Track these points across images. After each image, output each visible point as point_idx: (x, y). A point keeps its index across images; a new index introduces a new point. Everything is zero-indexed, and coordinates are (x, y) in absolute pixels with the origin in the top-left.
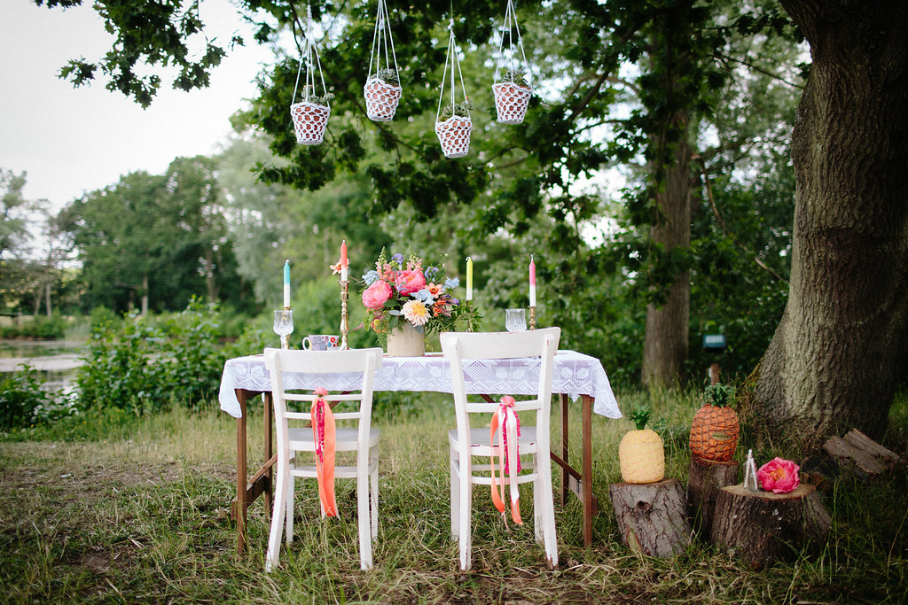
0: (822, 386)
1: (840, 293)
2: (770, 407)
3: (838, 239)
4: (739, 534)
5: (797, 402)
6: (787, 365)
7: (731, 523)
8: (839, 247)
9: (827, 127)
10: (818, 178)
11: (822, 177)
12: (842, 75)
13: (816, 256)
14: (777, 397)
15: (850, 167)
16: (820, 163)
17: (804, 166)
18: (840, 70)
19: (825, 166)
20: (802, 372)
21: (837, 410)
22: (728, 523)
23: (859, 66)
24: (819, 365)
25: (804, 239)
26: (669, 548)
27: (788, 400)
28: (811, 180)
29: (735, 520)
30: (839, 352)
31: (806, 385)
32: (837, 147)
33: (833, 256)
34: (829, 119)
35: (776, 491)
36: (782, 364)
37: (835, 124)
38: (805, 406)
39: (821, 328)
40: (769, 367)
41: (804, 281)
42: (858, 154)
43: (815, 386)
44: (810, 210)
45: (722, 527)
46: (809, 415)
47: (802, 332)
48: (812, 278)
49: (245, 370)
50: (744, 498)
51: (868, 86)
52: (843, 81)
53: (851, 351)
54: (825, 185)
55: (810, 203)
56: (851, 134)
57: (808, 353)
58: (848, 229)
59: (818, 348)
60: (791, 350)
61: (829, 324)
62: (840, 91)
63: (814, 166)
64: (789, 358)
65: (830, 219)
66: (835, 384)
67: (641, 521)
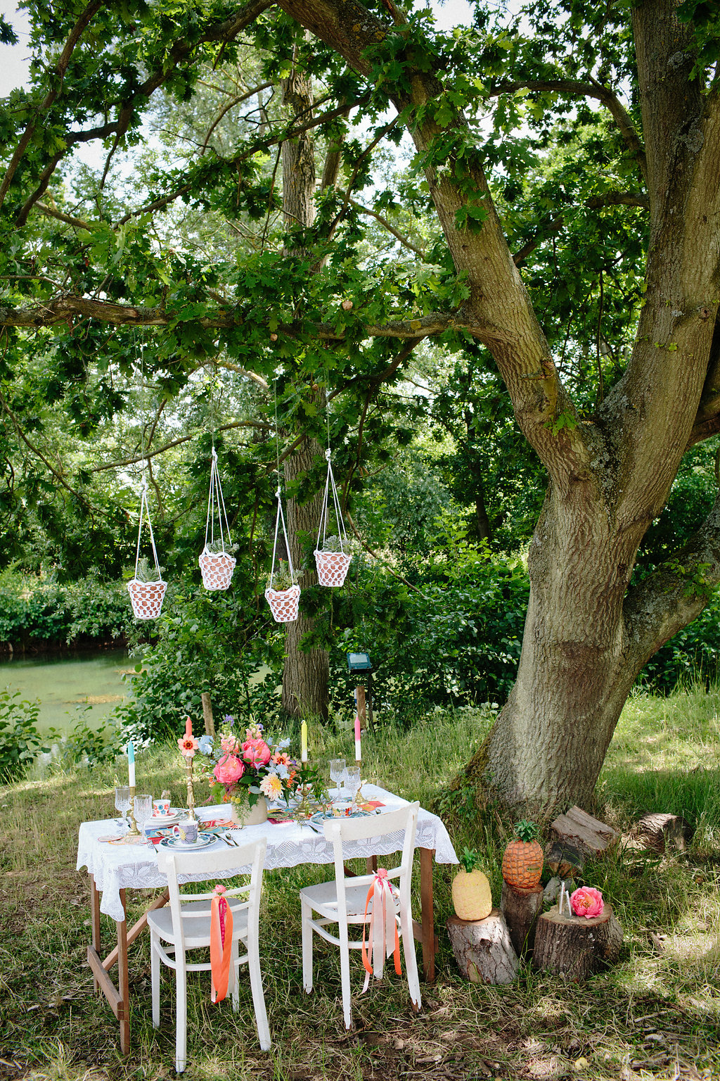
0: (550, 771)
1: (570, 693)
2: (503, 791)
3: (572, 651)
4: (562, 957)
5: (528, 787)
6: (518, 753)
7: (555, 947)
8: (571, 656)
9: (567, 557)
10: (557, 598)
11: (560, 598)
12: (586, 520)
13: (550, 663)
14: (509, 781)
15: (585, 593)
16: (559, 586)
17: (543, 585)
18: (585, 517)
19: (564, 589)
20: (533, 760)
21: (562, 790)
22: (551, 948)
23: (600, 515)
24: (548, 754)
25: (540, 648)
26: (507, 975)
27: (520, 785)
28: (549, 598)
29: (558, 945)
30: (566, 743)
31: (536, 771)
32: (575, 575)
33: (566, 664)
34: (570, 552)
35: (588, 917)
36: (512, 751)
37: (576, 557)
38: (535, 789)
39: (551, 723)
40: (499, 752)
41: (537, 681)
42: (593, 582)
43: (544, 772)
44: (548, 624)
45: (546, 951)
46: (538, 797)
47: (533, 724)
48: (545, 680)
49: (132, 873)
50: (566, 926)
51: (606, 530)
52: (586, 525)
53: (575, 741)
54: (563, 605)
55: (547, 618)
56: (588, 567)
57: (538, 744)
58: (580, 642)
59: (547, 740)
60: (521, 739)
61: (559, 719)
62: (583, 533)
63: (554, 587)
64: (520, 746)
65: (565, 633)
66: (561, 771)
67: (482, 955)
